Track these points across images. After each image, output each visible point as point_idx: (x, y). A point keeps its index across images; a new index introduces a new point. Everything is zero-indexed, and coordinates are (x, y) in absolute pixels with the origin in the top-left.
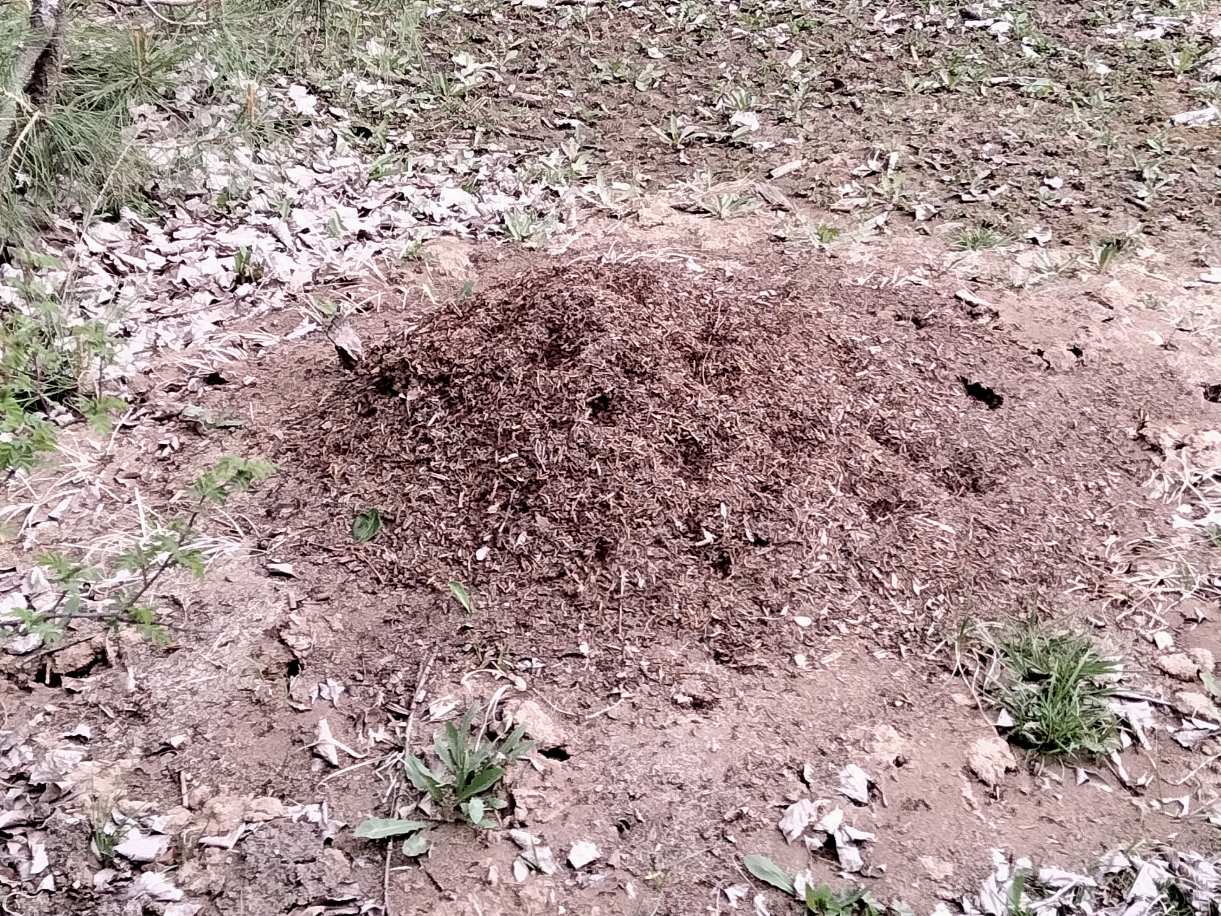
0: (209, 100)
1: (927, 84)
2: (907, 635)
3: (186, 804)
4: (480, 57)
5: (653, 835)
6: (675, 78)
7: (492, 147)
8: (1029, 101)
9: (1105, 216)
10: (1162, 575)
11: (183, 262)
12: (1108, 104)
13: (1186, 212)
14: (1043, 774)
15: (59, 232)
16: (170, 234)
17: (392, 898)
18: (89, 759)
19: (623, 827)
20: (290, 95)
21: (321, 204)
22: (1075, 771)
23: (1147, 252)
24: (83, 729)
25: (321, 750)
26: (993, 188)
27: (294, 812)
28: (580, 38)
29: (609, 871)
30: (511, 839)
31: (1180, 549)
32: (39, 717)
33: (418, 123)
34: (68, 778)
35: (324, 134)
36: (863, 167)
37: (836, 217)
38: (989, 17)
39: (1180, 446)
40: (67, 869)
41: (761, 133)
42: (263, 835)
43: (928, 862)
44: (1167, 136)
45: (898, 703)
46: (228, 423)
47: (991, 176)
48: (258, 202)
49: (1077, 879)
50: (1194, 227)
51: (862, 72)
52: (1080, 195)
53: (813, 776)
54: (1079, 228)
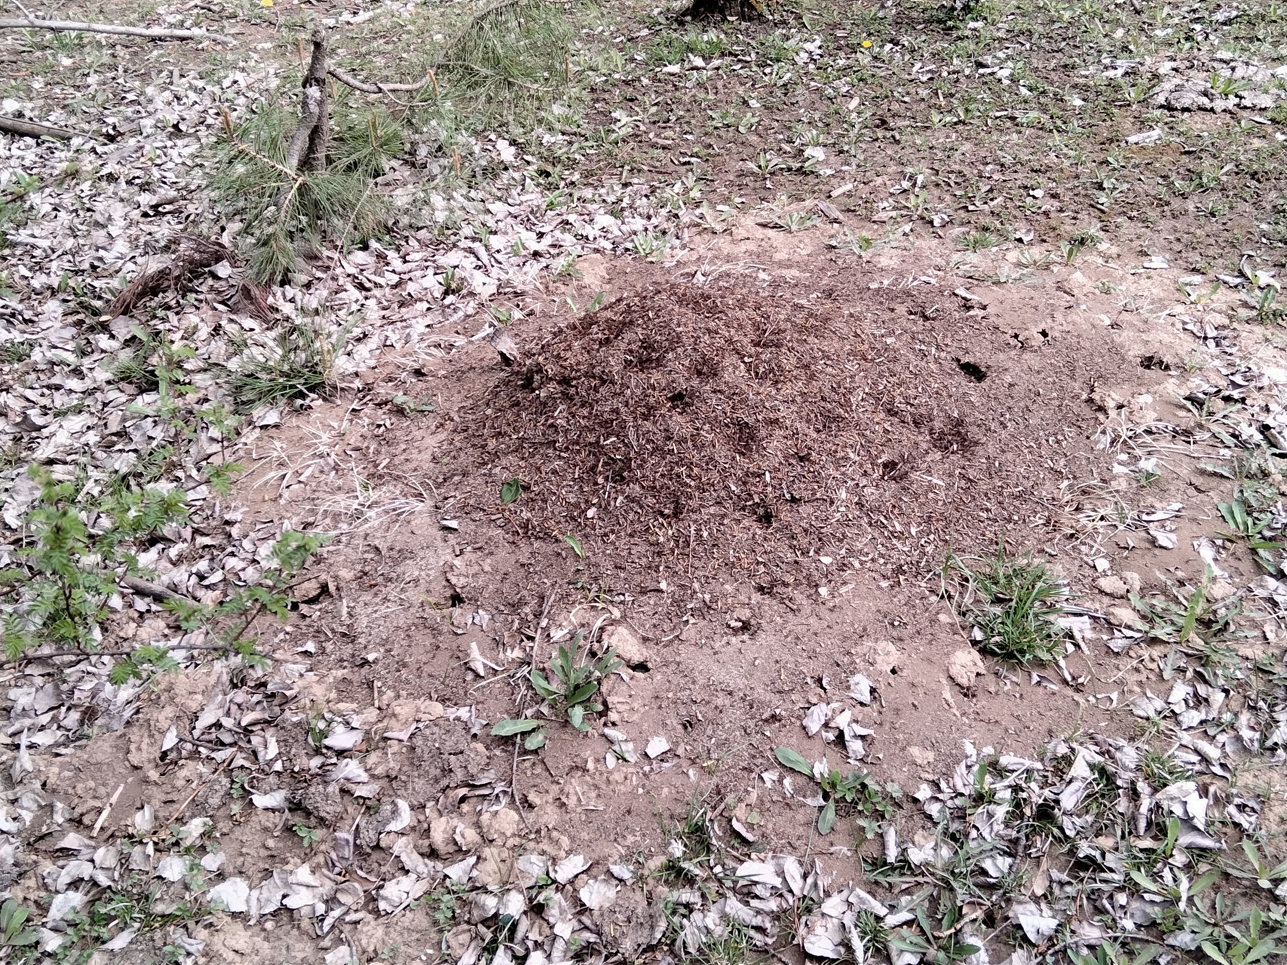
0: (440, 154)
1: (948, 119)
2: (905, 568)
3: (377, 705)
4: (631, 112)
5: (709, 732)
6: (767, 122)
7: (635, 181)
8: (1022, 129)
9: (1074, 218)
10: (1102, 512)
11: (410, 279)
12: (1080, 130)
13: (1135, 213)
14: (1005, 677)
15: (325, 260)
16: (404, 257)
17: (518, 781)
18: (311, 670)
19: (687, 725)
20: (497, 147)
21: (510, 231)
22: (1030, 675)
23: (1104, 246)
24: (310, 646)
25: (472, 665)
26: (992, 200)
27: (452, 713)
28: (701, 95)
29: (676, 760)
30: (603, 735)
31: (1117, 491)
32: (281, 636)
33: (584, 165)
34: (295, 686)
35: (517, 175)
36: (897, 187)
37: (876, 227)
38: (996, 65)
39: (1120, 407)
40: (291, 756)
41: (826, 162)
42: (428, 732)
43: (915, 751)
44: (1122, 153)
45: (896, 623)
46: (424, 408)
47: (991, 190)
48: (467, 231)
49: (1028, 763)
50: (1140, 225)
51: (902, 111)
52: (1057, 204)
53: (829, 683)
54: (1054, 229)
